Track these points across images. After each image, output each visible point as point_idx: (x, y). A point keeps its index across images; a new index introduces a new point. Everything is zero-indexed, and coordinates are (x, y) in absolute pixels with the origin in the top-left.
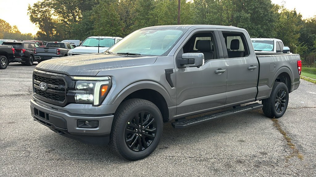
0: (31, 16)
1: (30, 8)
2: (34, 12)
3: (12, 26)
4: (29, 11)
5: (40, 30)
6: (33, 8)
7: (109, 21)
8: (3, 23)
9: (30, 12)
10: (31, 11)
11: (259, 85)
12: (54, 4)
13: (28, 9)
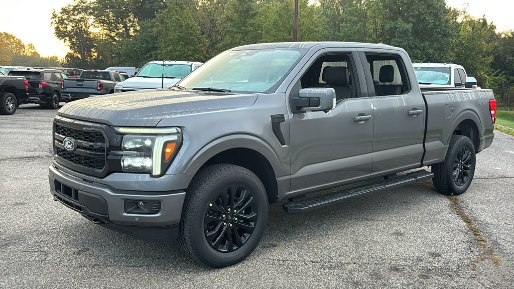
0: (57, 28)
1: (55, 16)
2: (61, 21)
3: (26, 45)
4: (53, 20)
5: (71, 51)
6: (60, 15)
7: (184, 36)
8: (12, 39)
9: (55, 21)
10: (57, 20)
11: (426, 141)
12: (94, 9)
13: (52, 16)
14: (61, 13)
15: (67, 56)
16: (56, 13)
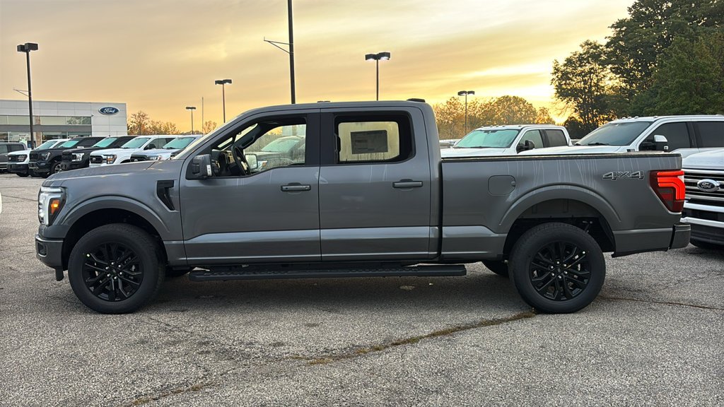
0: (559, 86)
1: (557, 70)
2: (565, 76)
3: (538, 110)
4: (554, 77)
5: (576, 116)
6: (563, 68)
8: (522, 105)
9: (557, 77)
10: (560, 74)
12: (609, 55)
13: (553, 71)
14: (565, 65)
15: (566, 122)
16: (559, 66)
